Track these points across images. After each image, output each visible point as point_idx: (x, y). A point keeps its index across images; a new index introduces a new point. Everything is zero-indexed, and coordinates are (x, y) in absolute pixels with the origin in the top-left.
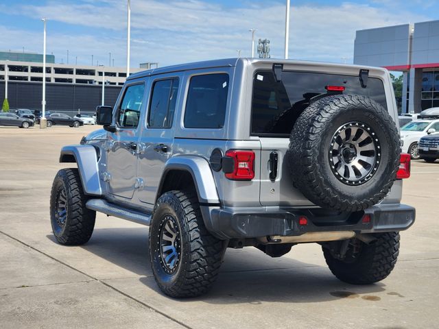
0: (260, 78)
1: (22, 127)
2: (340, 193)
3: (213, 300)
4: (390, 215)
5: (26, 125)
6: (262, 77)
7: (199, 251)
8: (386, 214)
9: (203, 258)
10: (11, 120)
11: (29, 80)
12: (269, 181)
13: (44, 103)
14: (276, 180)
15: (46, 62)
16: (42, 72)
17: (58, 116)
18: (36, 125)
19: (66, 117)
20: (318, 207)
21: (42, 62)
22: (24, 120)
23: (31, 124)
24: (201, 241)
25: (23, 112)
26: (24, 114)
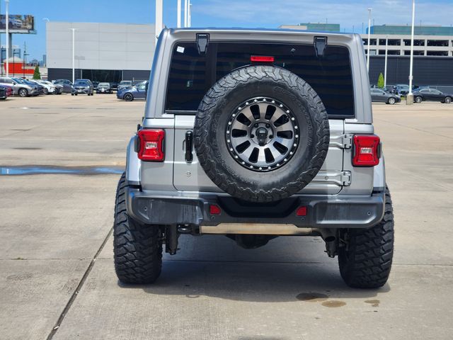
0: (181, 50)
1: (388, 103)
2: (238, 180)
3: (151, 289)
4: (342, 208)
5: (392, 101)
6: (183, 49)
7: (125, 235)
8: (337, 207)
9: (131, 242)
10: (377, 96)
11: (425, 55)
12: (185, 163)
13: (411, 77)
14: (193, 163)
15: (415, 34)
16: (410, 45)
17: (428, 91)
18: (403, 102)
19: (437, 92)
20: (227, 194)
21: (411, 34)
22: (390, 96)
23: (397, 100)
24: (128, 226)
25: (402, 88)
26: (402, 90)
